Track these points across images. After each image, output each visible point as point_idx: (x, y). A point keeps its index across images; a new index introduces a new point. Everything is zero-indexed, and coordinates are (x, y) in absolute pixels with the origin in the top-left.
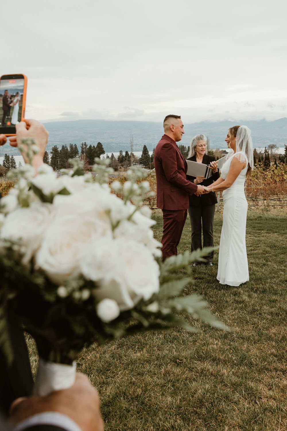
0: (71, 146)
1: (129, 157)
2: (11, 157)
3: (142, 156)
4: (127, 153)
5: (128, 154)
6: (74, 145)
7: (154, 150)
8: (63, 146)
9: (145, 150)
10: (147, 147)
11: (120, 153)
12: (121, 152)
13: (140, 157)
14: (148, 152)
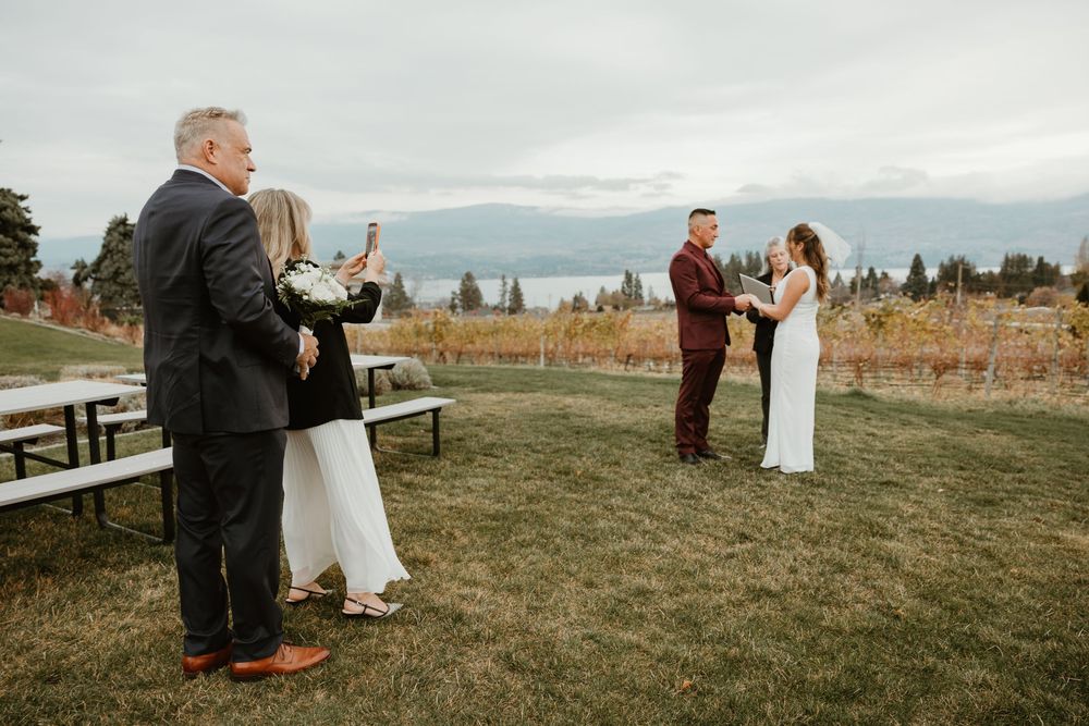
0: (749, 257)
1: (876, 281)
2: (634, 276)
3: (909, 279)
4: (871, 271)
5: (874, 274)
6: (754, 252)
7: (942, 265)
8: (733, 256)
9: (917, 267)
10: (923, 258)
11: (857, 272)
12: (858, 269)
13: (904, 280)
14: (924, 269)
